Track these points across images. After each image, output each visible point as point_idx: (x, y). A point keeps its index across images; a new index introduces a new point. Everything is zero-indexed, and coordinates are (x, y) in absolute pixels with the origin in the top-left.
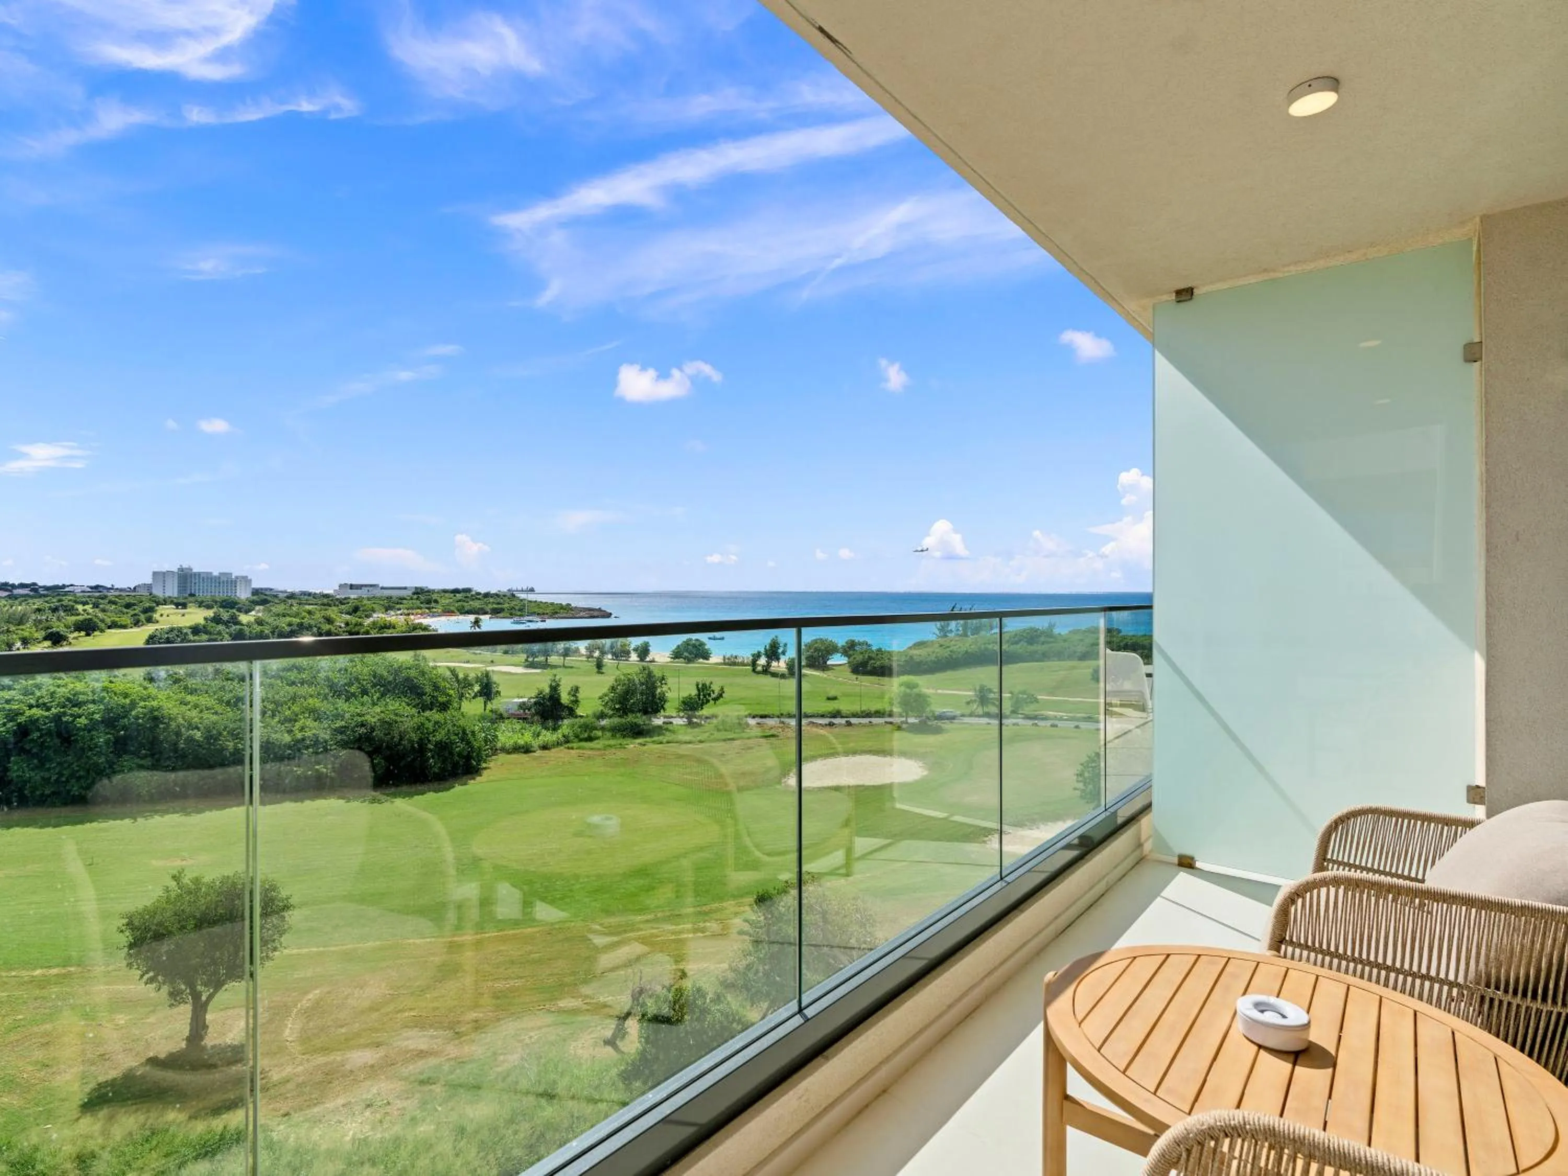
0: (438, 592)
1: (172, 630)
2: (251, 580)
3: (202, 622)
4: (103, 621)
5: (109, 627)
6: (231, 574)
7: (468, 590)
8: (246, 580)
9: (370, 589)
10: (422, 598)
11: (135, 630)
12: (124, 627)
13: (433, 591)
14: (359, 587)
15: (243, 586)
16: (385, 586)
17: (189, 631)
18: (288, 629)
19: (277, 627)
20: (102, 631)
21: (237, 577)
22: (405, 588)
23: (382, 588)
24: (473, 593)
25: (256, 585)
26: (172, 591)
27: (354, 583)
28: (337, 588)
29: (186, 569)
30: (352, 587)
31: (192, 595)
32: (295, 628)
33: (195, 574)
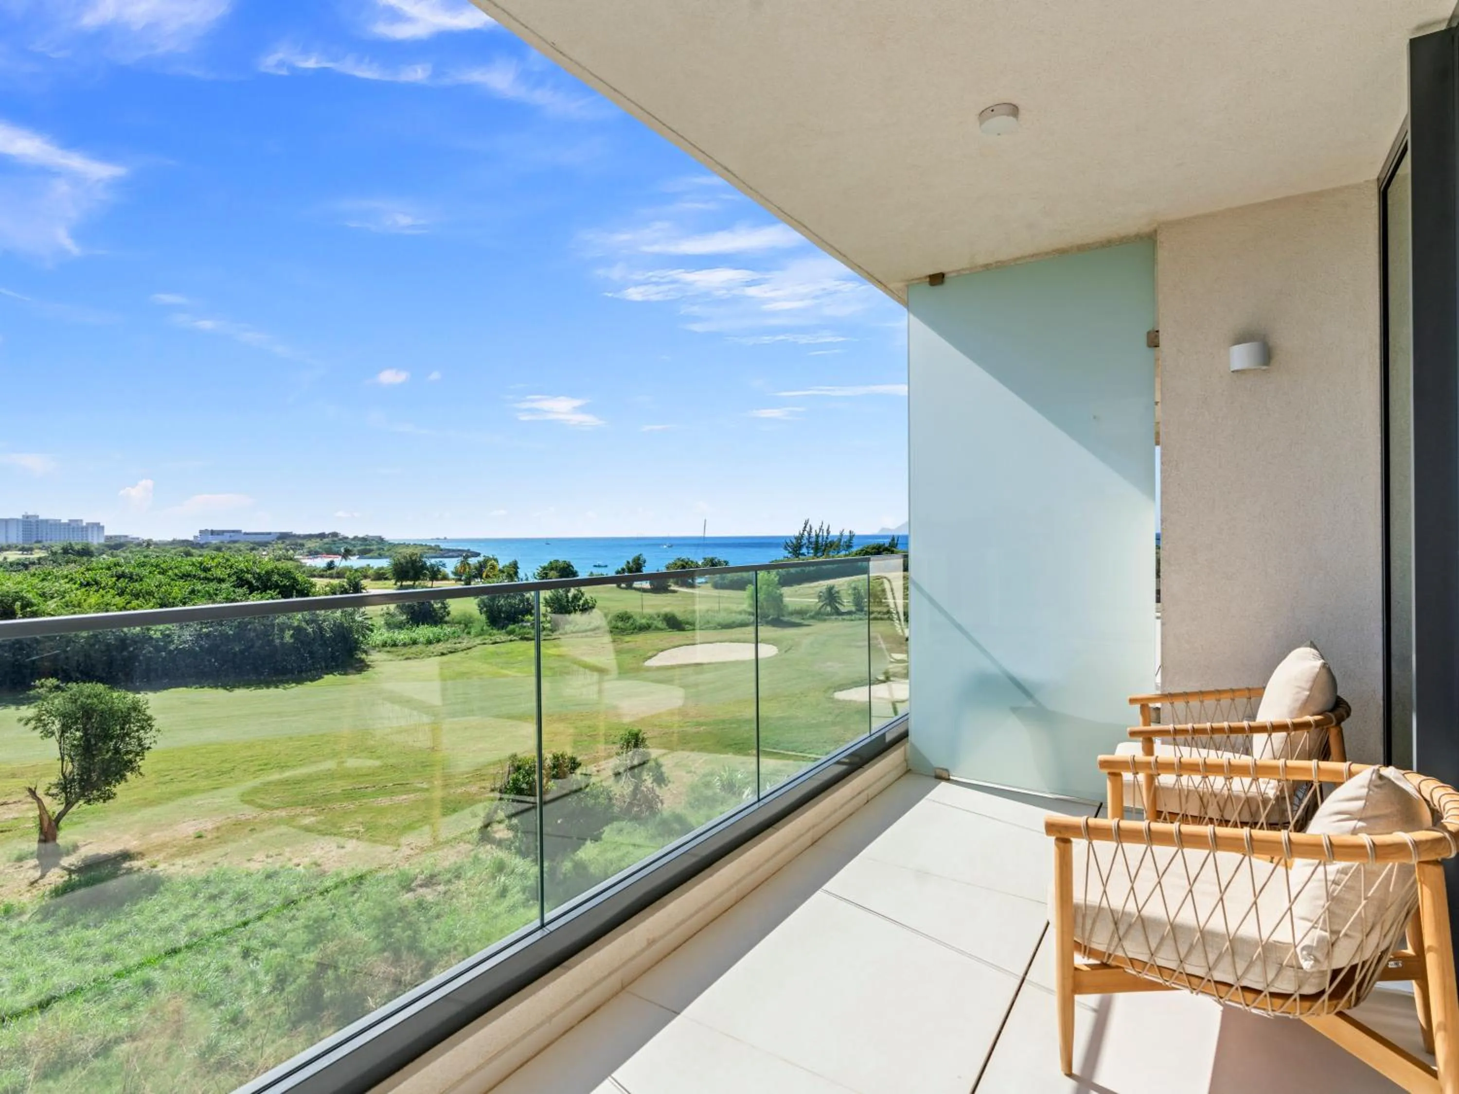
2: (103, 527)
6: (81, 521)
7: (335, 535)
8: (99, 527)
9: (232, 534)
13: (299, 537)
14: (219, 533)
15: (95, 533)
21: (88, 524)
22: (270, 534)
23: (246, 534)
25: (108, 532)
26: (17, 537)
27: (214, 529)
28: (198, 534)
29: (32, 516)
30: (213, 532)
31: (38, 542)
33: (42, 521)
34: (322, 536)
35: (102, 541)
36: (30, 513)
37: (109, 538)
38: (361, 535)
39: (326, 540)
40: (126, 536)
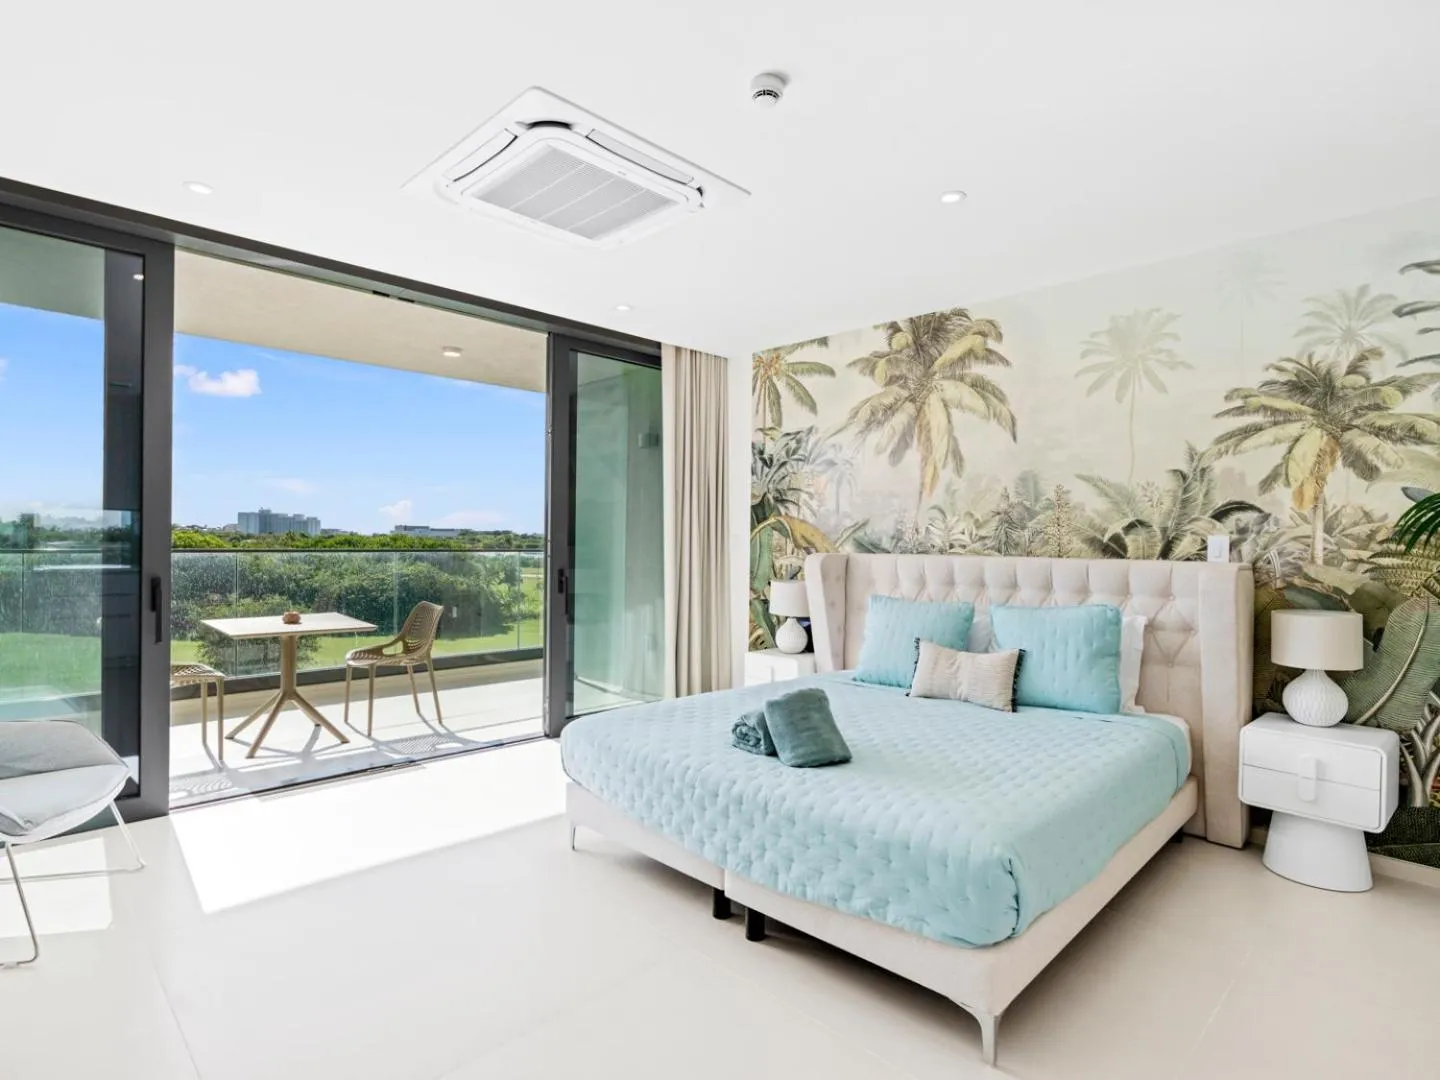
2: (319, 522)
7: (507, 533)
8: (316, 521)
10: (467, 537)
13: (477, 533)
15: (314, 526)
21: (308, 519)
22: (453, 530)
23: (433, 530)
25: (324, 526)
27: (408, 525)
28: (393, 529)
30: (406, 528)
34: (497, 533)
35: (319, 533)
36: (265, 508)
37: (324, 531)
38: (530, 533)
39: (499, 537)
40: (337, 530)
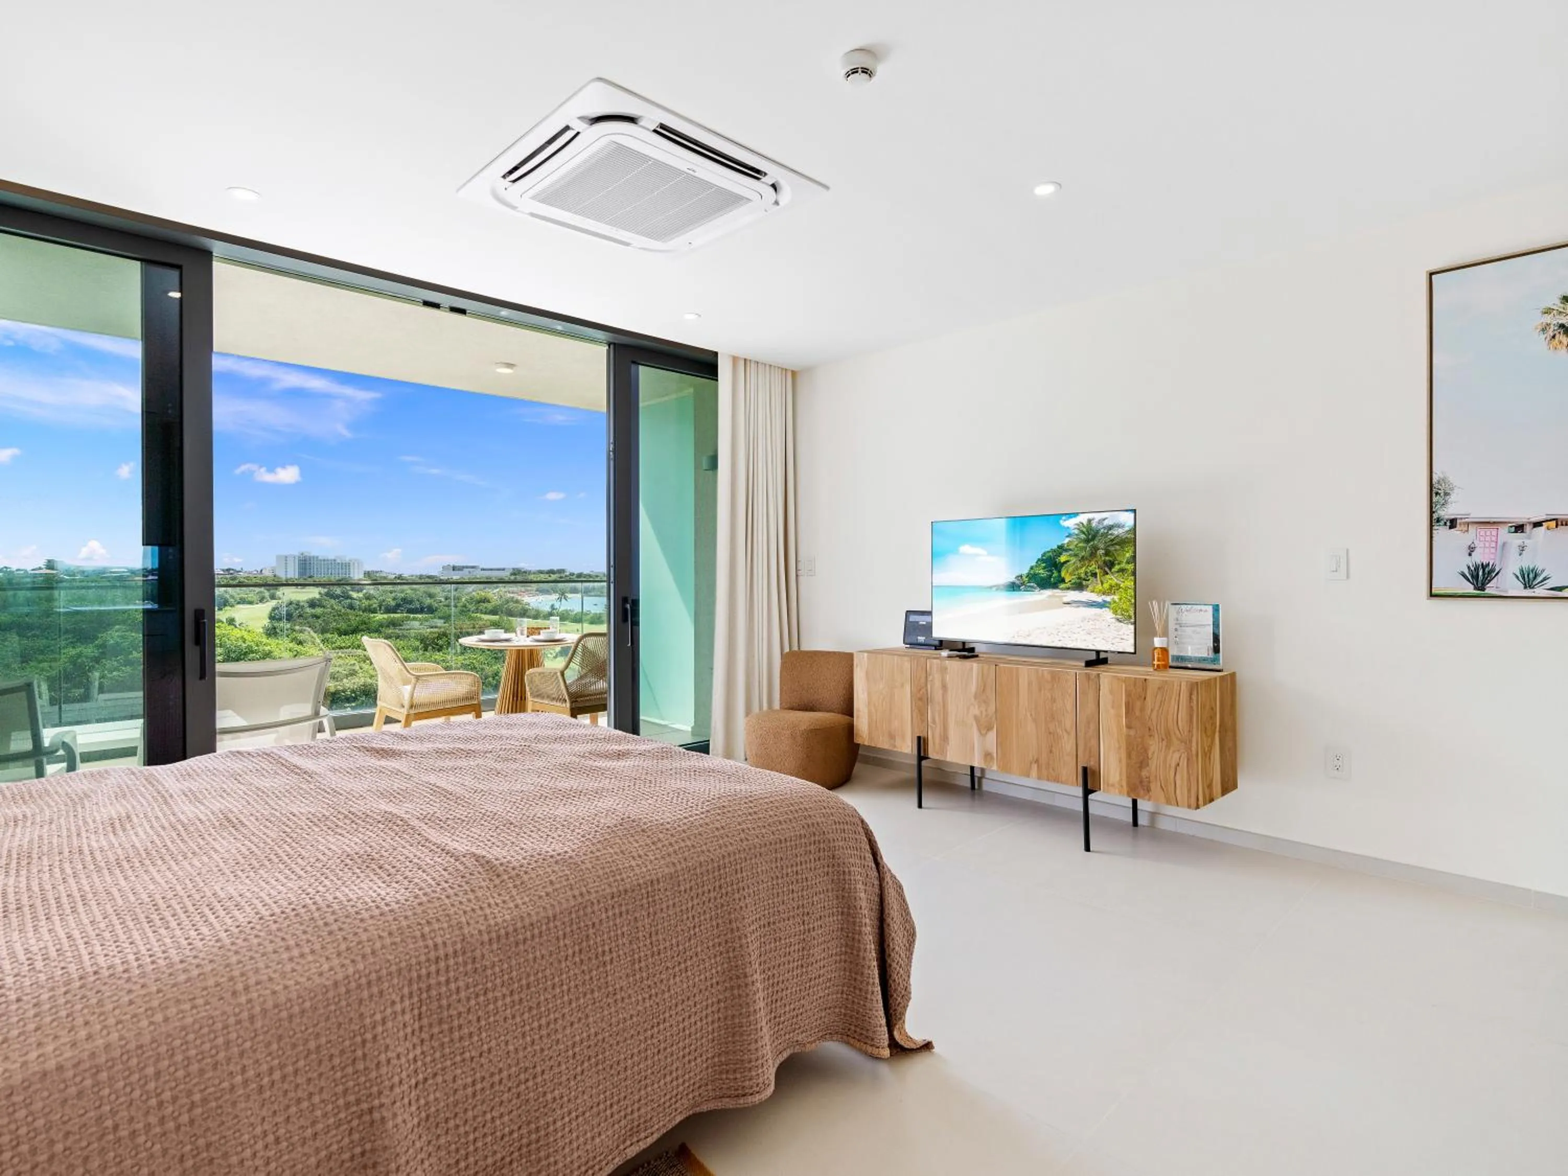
0: (534, 573)
1: (291, 603)
3: (318, 596)
4: (232, 597)
5: (239, 603)
6: (344, 558)
9: (471, 570)
11: (260, 605)
12: (251, 603)
14: (461, 568)
16: (485, 567)
17: (306, 605)
18: (393, 603)
19: (384, 601)
20: (232, 606)
24: (568, 574)
26: (292, 573)
29: (307, 554)
31: (310, 576)
32: (399, 601)
33: (314, 559)
